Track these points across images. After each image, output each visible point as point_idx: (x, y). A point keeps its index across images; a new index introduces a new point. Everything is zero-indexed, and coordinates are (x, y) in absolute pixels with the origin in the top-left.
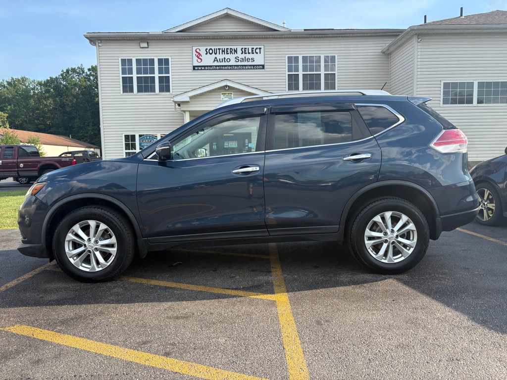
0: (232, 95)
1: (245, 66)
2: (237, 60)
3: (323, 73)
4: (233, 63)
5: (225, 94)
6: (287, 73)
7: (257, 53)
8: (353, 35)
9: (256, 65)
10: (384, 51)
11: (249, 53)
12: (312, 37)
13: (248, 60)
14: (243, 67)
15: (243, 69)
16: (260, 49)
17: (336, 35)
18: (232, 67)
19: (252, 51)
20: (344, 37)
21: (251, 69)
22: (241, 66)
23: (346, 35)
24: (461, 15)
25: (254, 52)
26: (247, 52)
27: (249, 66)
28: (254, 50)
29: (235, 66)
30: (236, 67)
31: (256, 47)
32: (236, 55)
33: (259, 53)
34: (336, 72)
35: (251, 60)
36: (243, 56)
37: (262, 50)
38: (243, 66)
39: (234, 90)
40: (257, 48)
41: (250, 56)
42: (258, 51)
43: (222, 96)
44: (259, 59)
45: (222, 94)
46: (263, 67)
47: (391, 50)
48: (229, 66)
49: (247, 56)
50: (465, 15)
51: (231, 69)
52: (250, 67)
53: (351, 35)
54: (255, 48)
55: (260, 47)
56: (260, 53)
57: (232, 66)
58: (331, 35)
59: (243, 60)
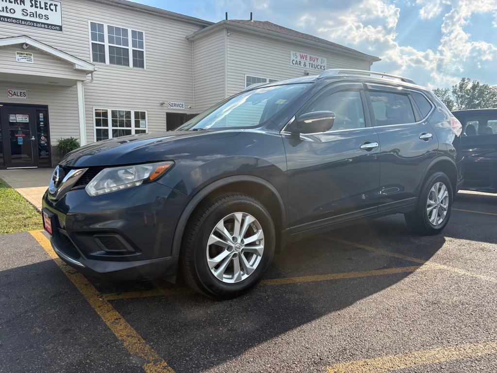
0: (32, 57)
1: (37, 23)
2: (26, 14)
3: (130, 48)
4: (18, 15)
5: (22, 54)
6: (91, 41)
7: (52, 10)
8: (160, 15)
9: (52, 25)
10: (189, 37)
11: (41, 8)
12: (117, 6)
13: (40, 16)
14: (34, 24)
15: (33, 26)
16: (56, 6)
17: (143, 11)
18: (18, 21)
19: (46, 6)
20: (151, 14)
21: (45, 28)
22: (31, 21)
23: (153, 13)
24: (251, 19)
25: (48, 7)
26: (38, 5)
27: (42, 23)
28: (48, 5)
29: (22, 20)
30: (23, 23)
31: (52, 2)
32: (22, 7)
33: (54, 10)
34: (144, 50)
35: (44, 17)
36: (33, 10)
37: (58, 8)
38: (34, 22)
39: (35, 52)
40: (51, 4)
41: (43, 12)
42: (53, 7)
43: (17, 56)
44: (54, 18)
45: (18, 53)
46: (60, 28)
47: (196, 37)
48: (13, 18)
49: (39, 11)
50: (255, 20)
51: (16, 23)
52: (43, 26)
53: (158, 14)
54: (49, 3)
55: (56, 3)
56: (56, 11)
57: (19, 19)
58: (138, 9)
59: (32, 15)
